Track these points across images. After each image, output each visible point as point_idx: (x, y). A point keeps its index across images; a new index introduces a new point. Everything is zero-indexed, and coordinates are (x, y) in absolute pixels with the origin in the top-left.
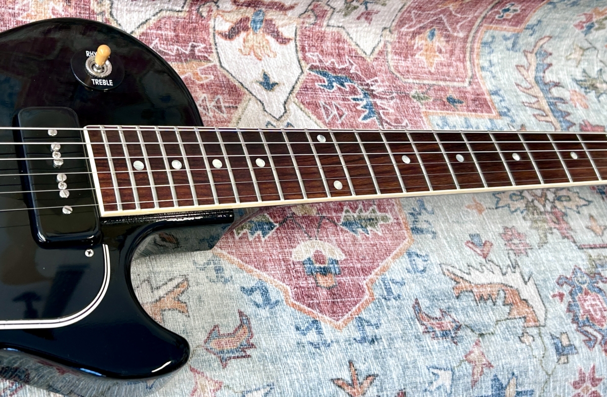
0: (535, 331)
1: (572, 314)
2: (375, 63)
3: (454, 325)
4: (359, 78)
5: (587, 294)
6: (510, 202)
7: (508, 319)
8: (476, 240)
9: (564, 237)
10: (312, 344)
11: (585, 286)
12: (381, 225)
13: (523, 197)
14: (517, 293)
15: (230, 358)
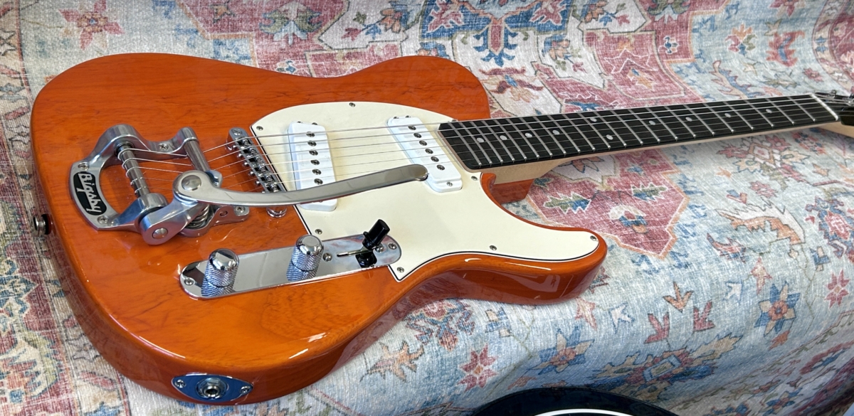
0: (798, 248)
1: (823, 232)
2: (610, 92)
3: (740, 248)
4: (603, 103)
5: (831, 215)
6: (747, 166)
7: (777, 240)
8: (733, 193)
9: (799, 181)
10: (646, 271)
11: (828, 210)
12: (662, 193)
13: (756, 162)
14: (778, 221)
15: (595, 287)
